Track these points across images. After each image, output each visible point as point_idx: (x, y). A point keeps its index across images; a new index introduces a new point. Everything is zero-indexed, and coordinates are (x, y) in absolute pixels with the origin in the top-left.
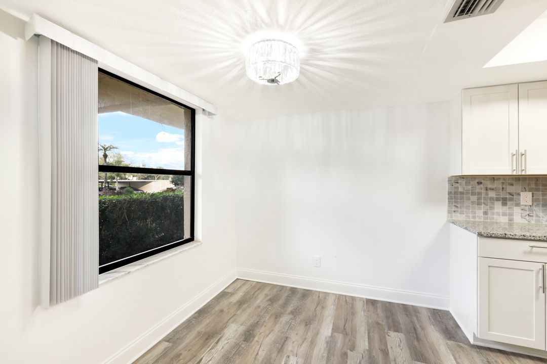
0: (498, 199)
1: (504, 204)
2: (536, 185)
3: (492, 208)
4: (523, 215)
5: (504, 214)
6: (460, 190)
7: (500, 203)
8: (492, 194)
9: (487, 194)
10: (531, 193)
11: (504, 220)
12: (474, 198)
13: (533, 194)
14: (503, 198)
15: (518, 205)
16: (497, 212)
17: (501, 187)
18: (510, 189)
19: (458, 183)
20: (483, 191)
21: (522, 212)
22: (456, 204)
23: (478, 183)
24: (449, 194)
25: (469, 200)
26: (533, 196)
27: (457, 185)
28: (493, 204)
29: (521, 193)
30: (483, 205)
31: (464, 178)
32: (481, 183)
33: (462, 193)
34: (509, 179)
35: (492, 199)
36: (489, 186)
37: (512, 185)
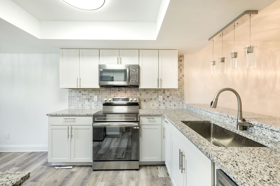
0: (86, 99)
1: (89, 101)
2: (99, 92)
3: (84, 103)
4: (95, 105)
5: (89, 105)
6: (73, 95)
7: (87, 100)
8: (84, 97)
9: (83, 97)
10: (97, 96)
11: (88, 108)
12: (78, 99)
13: (98, 96)
14: (88, 99)
15: (93, 101)
16: (86, 105)
17: (88, 94)
18: (91, 94)
19: (72, 92)
20: (81, 95)
21: (95, 104)
22: (71, 102)
23: (79, 92)
24: (68, 97)
25: (76, 99)
26: (98, 97)
27: (72, 93)
28: (85, 101)
29: (94, 96)
30: (81, 102)
31: (74, 90)
32: (81, 92)
33: (74, 97)
34: (90, 90)
35: (84, 99)
36: (84, 93)
37: (91, 93)
